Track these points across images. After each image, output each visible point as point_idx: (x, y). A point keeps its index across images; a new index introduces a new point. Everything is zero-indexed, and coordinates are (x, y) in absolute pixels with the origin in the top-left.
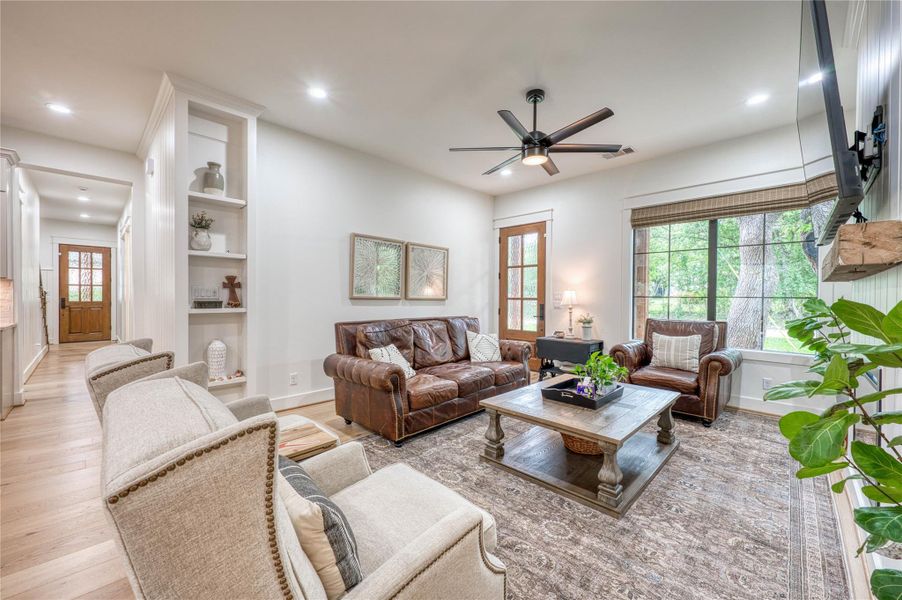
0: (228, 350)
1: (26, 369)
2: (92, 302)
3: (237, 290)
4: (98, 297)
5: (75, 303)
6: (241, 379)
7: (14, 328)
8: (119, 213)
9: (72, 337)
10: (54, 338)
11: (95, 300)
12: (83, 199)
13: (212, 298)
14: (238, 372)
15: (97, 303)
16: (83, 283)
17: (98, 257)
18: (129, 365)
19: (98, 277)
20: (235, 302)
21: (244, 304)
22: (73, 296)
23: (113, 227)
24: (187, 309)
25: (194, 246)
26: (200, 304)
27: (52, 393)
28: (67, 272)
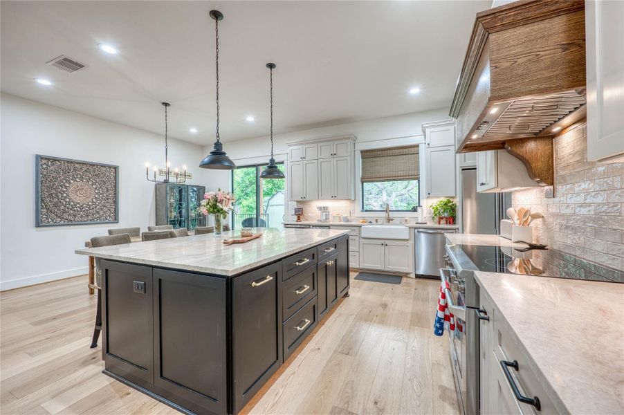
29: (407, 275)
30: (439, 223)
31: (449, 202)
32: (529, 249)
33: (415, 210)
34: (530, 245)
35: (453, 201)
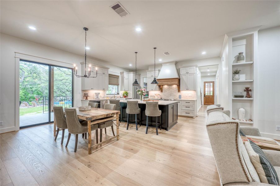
0: (246, 112)
1: (198, 109)
2: (210, 95)
3: (250, 92)
4: (212, 94)
5: (207, 96)
6: (251, 122)
7: (196, 100)
8: (216, 72)
9: (206, 104)
10: (203, 103)
11: (211, 95)
12: (208, 70)
13: (240, 95)
14: (250, 119)
16: (209, 91)
17: (212, 84)
18: (214, 109)
19: (212, 89)
20: (249, 96)
21: (252, 96)
22: (206, 94)
23: (215, 76)
24: (232, 98)
25: (234, 79)
26: (236, 96)
27: (203, 115)
28: (205, 88)
35: (128, 92)
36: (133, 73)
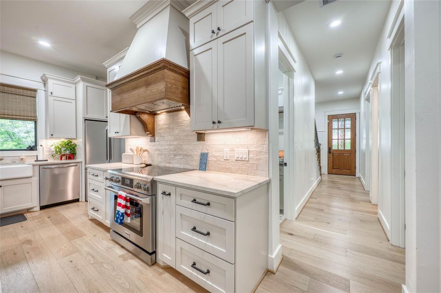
2: (344, 150)
4: (348, 147)
5: (335, 150)
9: (334, 171)
10: (325, 170)
15: (348, 151)
16: (341, 139)
17: (348, 120)
19: (348, 135)
22: (335, 148)
28: (331, 132)
29: (28, 210)
30: (61, 159)
31: (71, 142)
32: (146, 167)
33: (32, 148)
34: (146, 164)
35: (74, 142)
36: (83, 80)
